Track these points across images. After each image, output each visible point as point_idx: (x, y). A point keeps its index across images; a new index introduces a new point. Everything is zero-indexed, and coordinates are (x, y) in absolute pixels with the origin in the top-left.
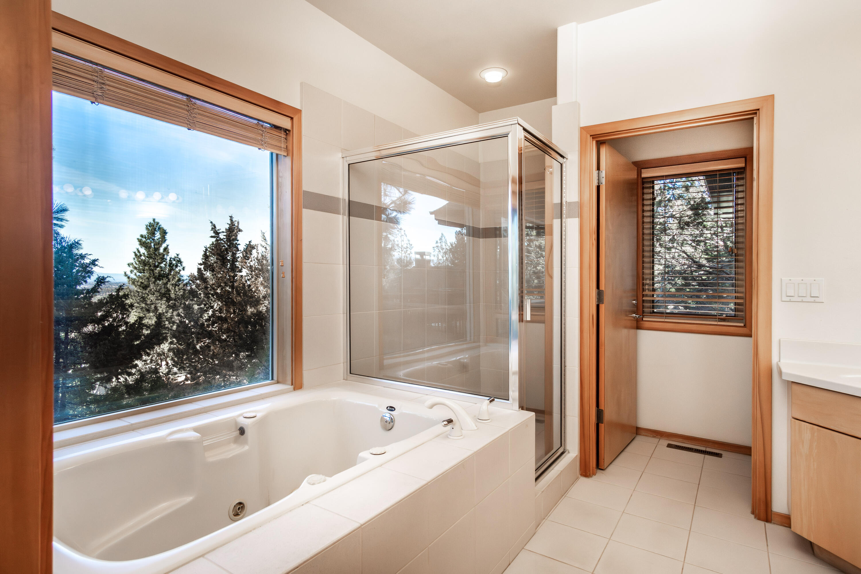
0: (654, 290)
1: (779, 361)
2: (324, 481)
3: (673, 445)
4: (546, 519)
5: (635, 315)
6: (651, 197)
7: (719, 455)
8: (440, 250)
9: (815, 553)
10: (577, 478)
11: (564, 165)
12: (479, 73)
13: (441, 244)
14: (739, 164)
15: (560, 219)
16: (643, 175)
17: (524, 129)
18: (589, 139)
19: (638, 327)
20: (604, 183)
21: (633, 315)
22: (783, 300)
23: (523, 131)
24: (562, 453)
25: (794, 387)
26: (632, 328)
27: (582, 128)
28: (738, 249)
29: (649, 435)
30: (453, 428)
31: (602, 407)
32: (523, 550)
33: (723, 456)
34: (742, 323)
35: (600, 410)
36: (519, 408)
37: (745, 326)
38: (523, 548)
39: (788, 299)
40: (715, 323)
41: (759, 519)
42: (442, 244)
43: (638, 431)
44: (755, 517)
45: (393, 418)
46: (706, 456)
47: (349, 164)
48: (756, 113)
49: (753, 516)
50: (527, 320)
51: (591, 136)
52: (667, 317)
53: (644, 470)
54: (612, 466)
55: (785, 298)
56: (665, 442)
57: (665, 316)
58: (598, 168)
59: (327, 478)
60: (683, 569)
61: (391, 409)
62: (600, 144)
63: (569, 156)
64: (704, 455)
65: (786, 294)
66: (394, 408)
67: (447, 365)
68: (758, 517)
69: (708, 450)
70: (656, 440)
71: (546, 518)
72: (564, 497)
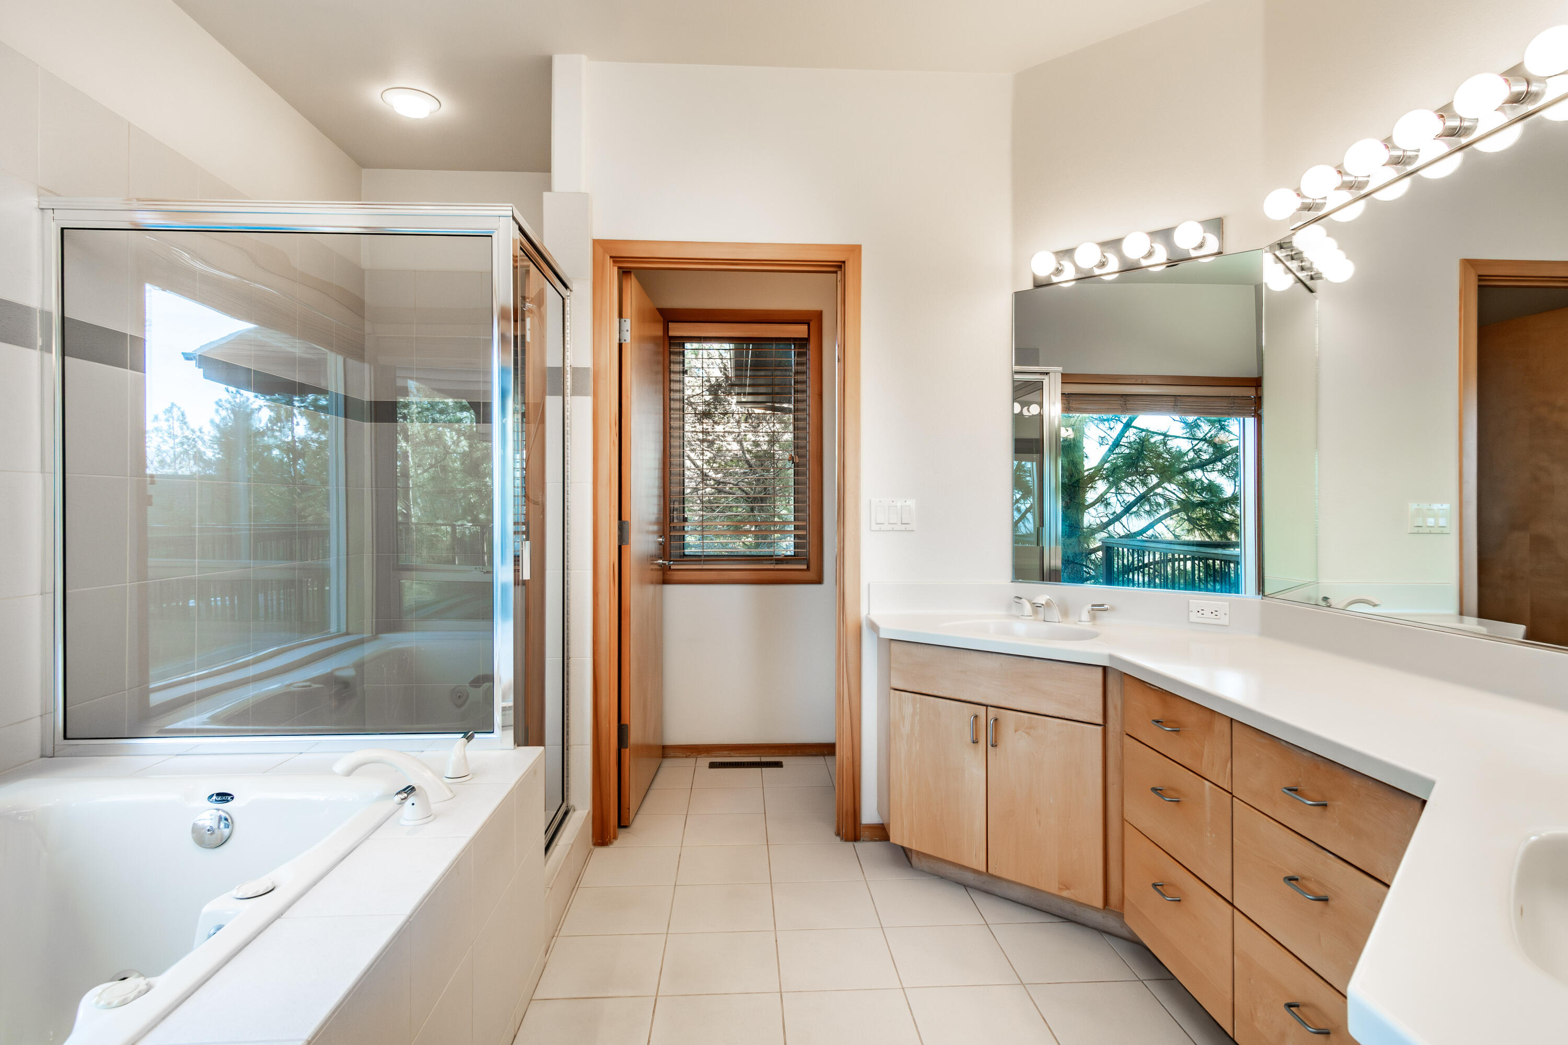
0: (685, 520)
1: (869, 614)
2: (149, 988)
3: (717, 762)
4: (557, 937)
5: (661, 561)
6: (681, 370)
7: (779, 765)
8: (166, 438)
9: (913, 866)
10: (590, 853)
11: (567, 301)
12: (381, 92)
13: (167, 423)
14: (800, 331)
15: (562, 397)
16: (671, 333)
17: (521, 229)
18: (609, 262)
19: (665, 582)
20: (628, 341)
21: (659, 561)
22: (873, 529)
23: (518, 231)
24: (566, 813)
25: (893, 645)
26: (658, 583)
27: (596, 242)
28: (800, 457)
29: (680, 754)
30: (413, 804)
31: (625, 721)
32: (533, 1002)
33: (783, 763)
34: (804, 564)
35: (623, 725)
36: (514, 744)
37: (808, 568)
38: (531, 1000)
39: (877, 527)
40: (772, 567)
41: (847, 840)
42: (171, 423)
43: (666, 752)
44: (842, 839)
45: (228, 817)
46: (763, 769)
47: (63, 229)
48: (840, 267)
49: (838, 839)
50: (524, 579)
51: (611, 257)
52: (705, 562)
53: (687, 813)
54: (638, 817)
55: (875, 527)
56: (704, 761)
57: (704, 561)
58: (621, 316)
59: (151, 980)
60: (776, 941)
61: (224, 797)
62: (624, 273)
63: (574, 286)
64: (760, 769)
65: (876, 521)
66: (230, 795)
67: (310, 686)
68: (846, 839)
69: (764, 759)
70: (691, 761)
71: (556, 935)
72: (575, 889)
